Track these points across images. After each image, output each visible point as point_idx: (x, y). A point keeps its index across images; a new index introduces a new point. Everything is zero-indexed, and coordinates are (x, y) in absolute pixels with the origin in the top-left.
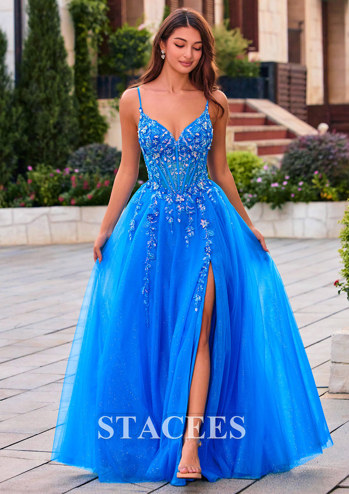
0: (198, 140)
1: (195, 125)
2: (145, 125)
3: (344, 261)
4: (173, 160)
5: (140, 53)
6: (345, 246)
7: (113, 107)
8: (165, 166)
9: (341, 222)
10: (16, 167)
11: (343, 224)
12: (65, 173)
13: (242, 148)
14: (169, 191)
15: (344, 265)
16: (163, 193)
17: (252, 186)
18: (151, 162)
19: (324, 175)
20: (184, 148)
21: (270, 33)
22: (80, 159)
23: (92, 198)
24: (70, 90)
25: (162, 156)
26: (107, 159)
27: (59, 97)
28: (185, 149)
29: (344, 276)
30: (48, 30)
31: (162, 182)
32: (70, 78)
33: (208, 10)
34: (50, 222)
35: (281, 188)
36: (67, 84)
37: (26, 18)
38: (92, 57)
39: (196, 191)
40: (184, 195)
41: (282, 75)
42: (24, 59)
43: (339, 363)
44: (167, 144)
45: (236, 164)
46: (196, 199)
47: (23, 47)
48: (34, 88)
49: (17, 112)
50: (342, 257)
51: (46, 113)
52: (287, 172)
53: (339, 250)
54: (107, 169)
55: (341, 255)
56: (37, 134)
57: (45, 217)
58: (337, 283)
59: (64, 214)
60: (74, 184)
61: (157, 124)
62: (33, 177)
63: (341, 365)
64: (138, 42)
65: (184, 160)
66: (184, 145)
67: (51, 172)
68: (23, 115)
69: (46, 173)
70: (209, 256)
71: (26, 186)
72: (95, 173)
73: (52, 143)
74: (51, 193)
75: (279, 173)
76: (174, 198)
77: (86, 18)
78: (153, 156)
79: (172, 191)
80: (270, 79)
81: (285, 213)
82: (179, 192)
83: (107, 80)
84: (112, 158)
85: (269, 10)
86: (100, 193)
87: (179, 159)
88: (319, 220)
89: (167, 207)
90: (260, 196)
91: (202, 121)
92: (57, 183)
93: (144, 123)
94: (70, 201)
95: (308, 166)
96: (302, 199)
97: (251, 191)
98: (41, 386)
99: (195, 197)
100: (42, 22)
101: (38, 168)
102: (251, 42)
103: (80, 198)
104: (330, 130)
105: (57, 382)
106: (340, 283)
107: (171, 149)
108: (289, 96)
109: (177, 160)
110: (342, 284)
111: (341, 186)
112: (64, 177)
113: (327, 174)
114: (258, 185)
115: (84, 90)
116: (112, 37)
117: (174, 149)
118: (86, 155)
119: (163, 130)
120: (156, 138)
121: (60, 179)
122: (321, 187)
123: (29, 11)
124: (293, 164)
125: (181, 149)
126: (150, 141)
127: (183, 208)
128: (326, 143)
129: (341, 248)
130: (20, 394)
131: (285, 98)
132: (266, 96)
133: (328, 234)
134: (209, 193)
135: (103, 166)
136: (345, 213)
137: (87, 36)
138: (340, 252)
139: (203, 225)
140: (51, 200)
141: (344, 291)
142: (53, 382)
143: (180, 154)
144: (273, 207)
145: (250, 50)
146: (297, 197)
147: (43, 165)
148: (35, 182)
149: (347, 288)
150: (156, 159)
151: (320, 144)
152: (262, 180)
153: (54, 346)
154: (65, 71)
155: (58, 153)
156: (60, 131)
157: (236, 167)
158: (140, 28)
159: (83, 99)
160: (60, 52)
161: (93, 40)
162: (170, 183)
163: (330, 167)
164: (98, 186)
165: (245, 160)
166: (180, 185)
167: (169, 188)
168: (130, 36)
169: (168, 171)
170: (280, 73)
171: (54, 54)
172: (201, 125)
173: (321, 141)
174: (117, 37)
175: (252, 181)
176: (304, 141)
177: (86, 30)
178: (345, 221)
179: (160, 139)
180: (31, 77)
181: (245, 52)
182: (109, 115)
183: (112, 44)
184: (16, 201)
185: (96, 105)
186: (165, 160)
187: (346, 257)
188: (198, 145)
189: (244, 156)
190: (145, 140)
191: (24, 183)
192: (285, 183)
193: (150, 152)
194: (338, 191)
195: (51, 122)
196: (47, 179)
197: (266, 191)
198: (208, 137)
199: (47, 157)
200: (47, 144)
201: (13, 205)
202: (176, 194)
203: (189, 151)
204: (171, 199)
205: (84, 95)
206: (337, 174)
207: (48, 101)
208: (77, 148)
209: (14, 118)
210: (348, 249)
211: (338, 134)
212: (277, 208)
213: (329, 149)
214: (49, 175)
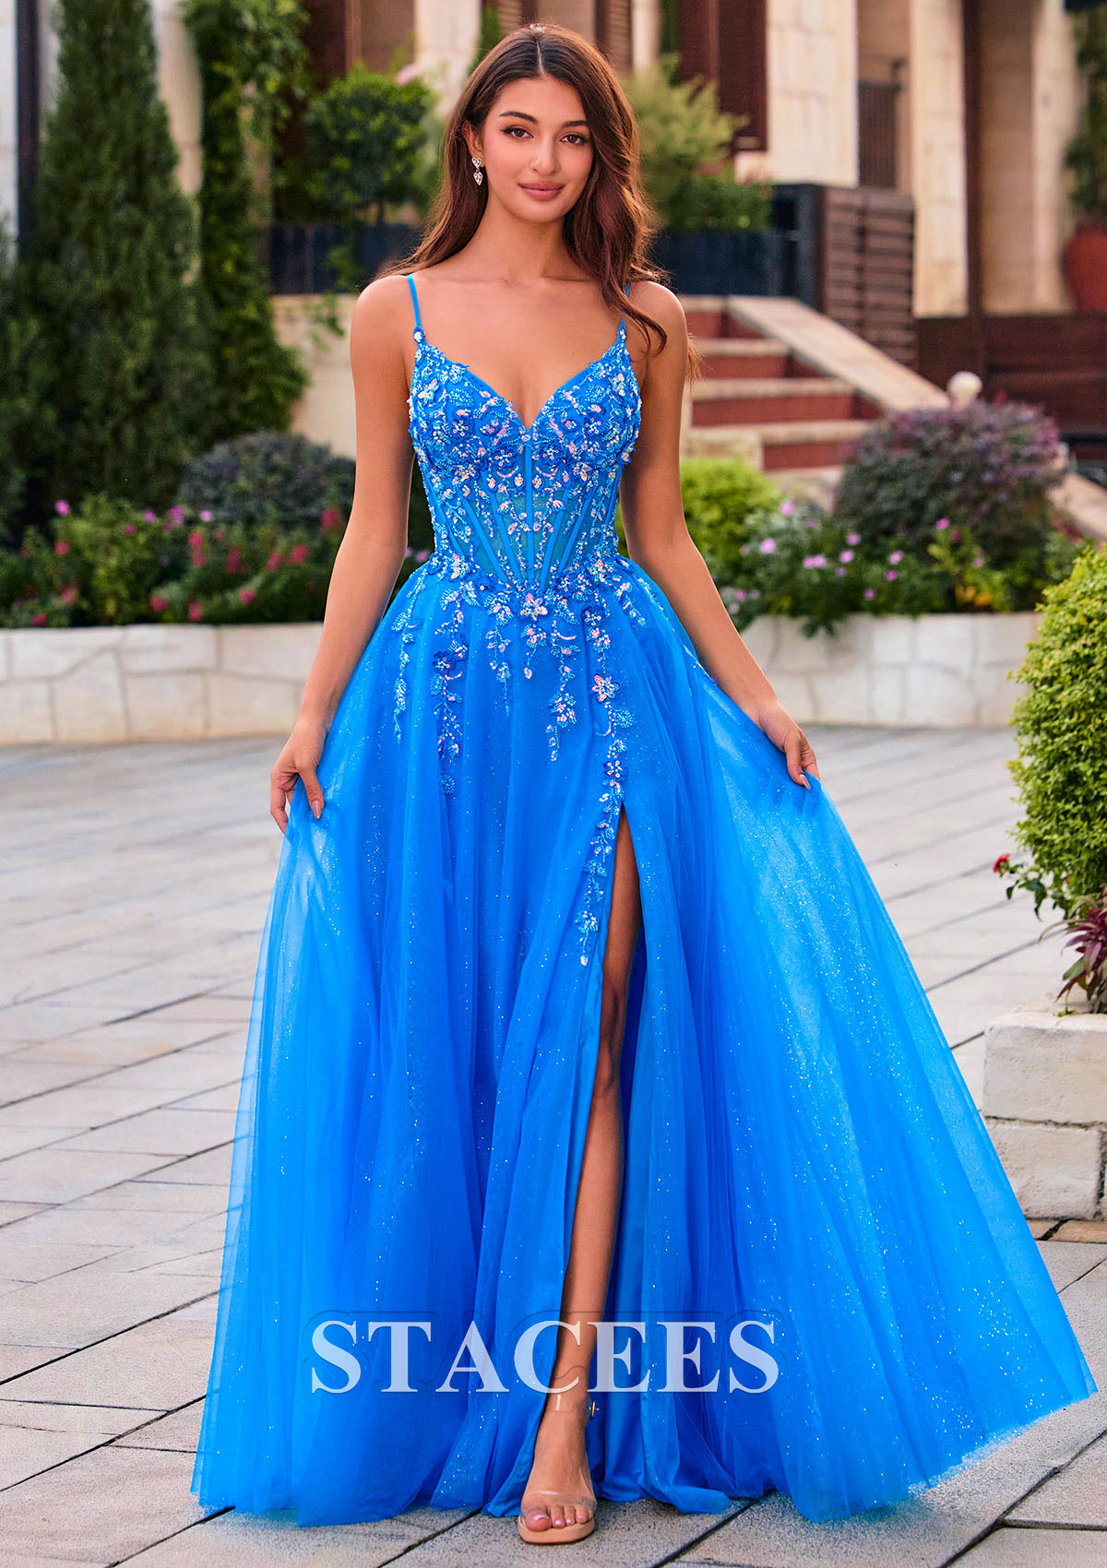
0: (597, 426)
1: (588, 380)
2: (431, 378)
3: (1025, 796)
4: (515, 486)
5: (401, 154)
6: (1027, 751)
7: (318, 320)
8: (489, 506)
9: (1015, 675)
10: (19, 504)
11: (1023, 683)
12: (170, 521)
13: (714, 449)
14: (500, 582)
15: (1025, 808)
16: (482, 588)
17: (746, 565)
18: (448, 493)
19: (966, 530)
20: (550, 452)
21: (804, 96)
22: (215, 482)
23: (252, 601)
24: (187, 268)
25: (482, 473)
26: (299, 481)
27: (154, 288)
28: (554, 453)
29: (1023, 841)
30: (119, 81)
31: (480, 553)
32: (187, 232)
33: (613, 22)
34: (125, 675)
35: (834, 574)
36: (179, 248)
37: (52, 45)
38: (256, 166)
39: (583, 588)
40: (546, 597)
41: (839, 225)
42: (47, 170)
43: (1009, 1119)
44: (498, 435)
45: (695, 497)
46: (584, 612)
47: (44, 136)
48: (76, 261)
49: (23, 333)
50: (1018, 785)
51: (114, 338)
52: (851, 523)
53: (1011, 763)
54: (300, 512)
55: (1014, 778)
56: (85, 403)
57: (108, 659)
58: (1002, 864)
59: (166, 648)
60: (199, 558)
61: (466, 374)
62: (70, 536)
63: (1015, 1126)
64: (395, 120)
65: (550, 487)
66: (553, 441)
67: (127, 519)
68: (42, 345)
69: (111, 524)
70: (619, 791)
71: (49, 561)
72: (263, 522)
73: (129, 432)
74: (129, 585)
75: (828, 525)
76: (515, 605)
77: (235, 46)
78: (456, 473)
79: (510, 582)
80: (802, 237)
81: (847, 650)
82: (533, 588)
83: (300, 235)
84: (316, 478)
85: (799, 25)
86: (277, 586)
87: (533, 485)
88: (951, 672)
89: (492, 632)
90: (769, 597)
91: (610, 370)
92: (147, 555)
93: (428, 372)
94: (185, 610)
95: (918, 505)
96: (897, 606)
97: (741, 580)
98: (92, 1191)
99: (581, 605)
100: (100, 59)
101: (87, 508)
102: (743, 121)
103: (217, 600)
104: (986, 395)
105: (141, 1179)
106: (1012, 864)
107: (511, 451)
108: (860, 287)
109: (529, 487)
110: (1017, 866)
111: (1019, 565)
112: (167, 534)
113: (974, 528)
114: (765, 561)
115: (229, 267)
116: (318, 105)
117: (521, 452)
118: (235, 469)
119: (484, 394)
120: (462, 417)
121: (155, 540)
122: (956, 569)
123: (61, 23)
124: (870, 498)
125: (541, 452)
126: (445, 424)
127: (543, 636)
128: (974, 435)
129: (1015, 757)
130: (28, 1220)
131: (849, 294)
132: (789, 289)
133: (977, 712)
134: (623, 597)
135: (289, 503)
136: (1028, 649)
137: (241, 101)
138: (1013, 769)
139: (600, 693)
140: (127, 608)
141: (1024, 890)
142: (129, 1177)
143: (537, 468)
144: (810, 631)
145: (741, 147)
146: (882, 599)
147: (102, 499)
148: (77, 551)
149: (1034, 880)
150: (464, 483)
151: (955, 438)
152: (777, 546)
153: (134, 1061)
154: (173, 208)
155: (150, 464)
156: (156, 396)
157: (697, 506)
158: (404, 77)
159: (227, 296)
160: (157, 152)
161: (259, 113)
162: (506, 558)
163: (985, 507)
164: (271, 563)
165: (723, 485)
166: (536, 566)
167: (501, 575)
168: (373, 103)
169: (499, 519)
170: (833, 217)
171: (139, 155)
172: (606, 382)
173: (958, 427)
174: (333, 105)
175: (745, 550)
176: (905, 428)
177: (237, 82)
178: (1030, 675)
179: (474, 420)
180: (66, 228)
181: (723, 154)
182: (307, 346)
183: (318, 127)
184: (20, 610)
185: (266, 314)
186: (491, 485)
187: (1030, 783)
188: (597, 443)
189: (720, 473)
190: (430, 422)
191: (45, 554)
192: (847, 557)
193: (446, 462)
194: (1009, 583)
195: (130, 364)
196: (114, 541)
197: (787, 580)
198: (625, 419)
199: (117, 474)
200: (116, 433)
201: (10, 622)
202: (521, 593)
203: (566, 461)
204: (507, 609)
205: (231, 285)
206: (1006, 528)
207: (119, 302)
208: (207, 446)
209: (15, 355)
210: (1036, 759)
211: (1009, 408)
212: (822, 632)
213: (983, 453)
214: (122, 528)
